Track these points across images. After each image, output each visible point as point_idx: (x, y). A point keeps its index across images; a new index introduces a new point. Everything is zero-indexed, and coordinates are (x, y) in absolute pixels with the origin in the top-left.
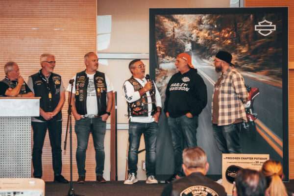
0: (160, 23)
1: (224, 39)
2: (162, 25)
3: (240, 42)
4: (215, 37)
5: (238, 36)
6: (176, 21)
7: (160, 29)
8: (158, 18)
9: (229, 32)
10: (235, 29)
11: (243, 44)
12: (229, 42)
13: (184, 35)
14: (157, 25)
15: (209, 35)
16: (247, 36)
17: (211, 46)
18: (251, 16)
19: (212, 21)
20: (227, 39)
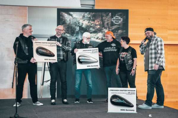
0: (63, 16)
1: (96, 25)
2: (64, 17)
3: (104, 27)
4: (92, 24)
5: (103, 24)
6: (71, 15)
7: (63, 19)
8: (62, 14)
9: (98, 22)
10: (102, 20)
11: (106, 28)
12: (99, 26)
13: (75, 23)
14: (61, 17)
15: (88, 23)
16: (108, 24)
17: (89, 29)
18: (110, 14)
19: (90, 16)
20: (97, 25)
